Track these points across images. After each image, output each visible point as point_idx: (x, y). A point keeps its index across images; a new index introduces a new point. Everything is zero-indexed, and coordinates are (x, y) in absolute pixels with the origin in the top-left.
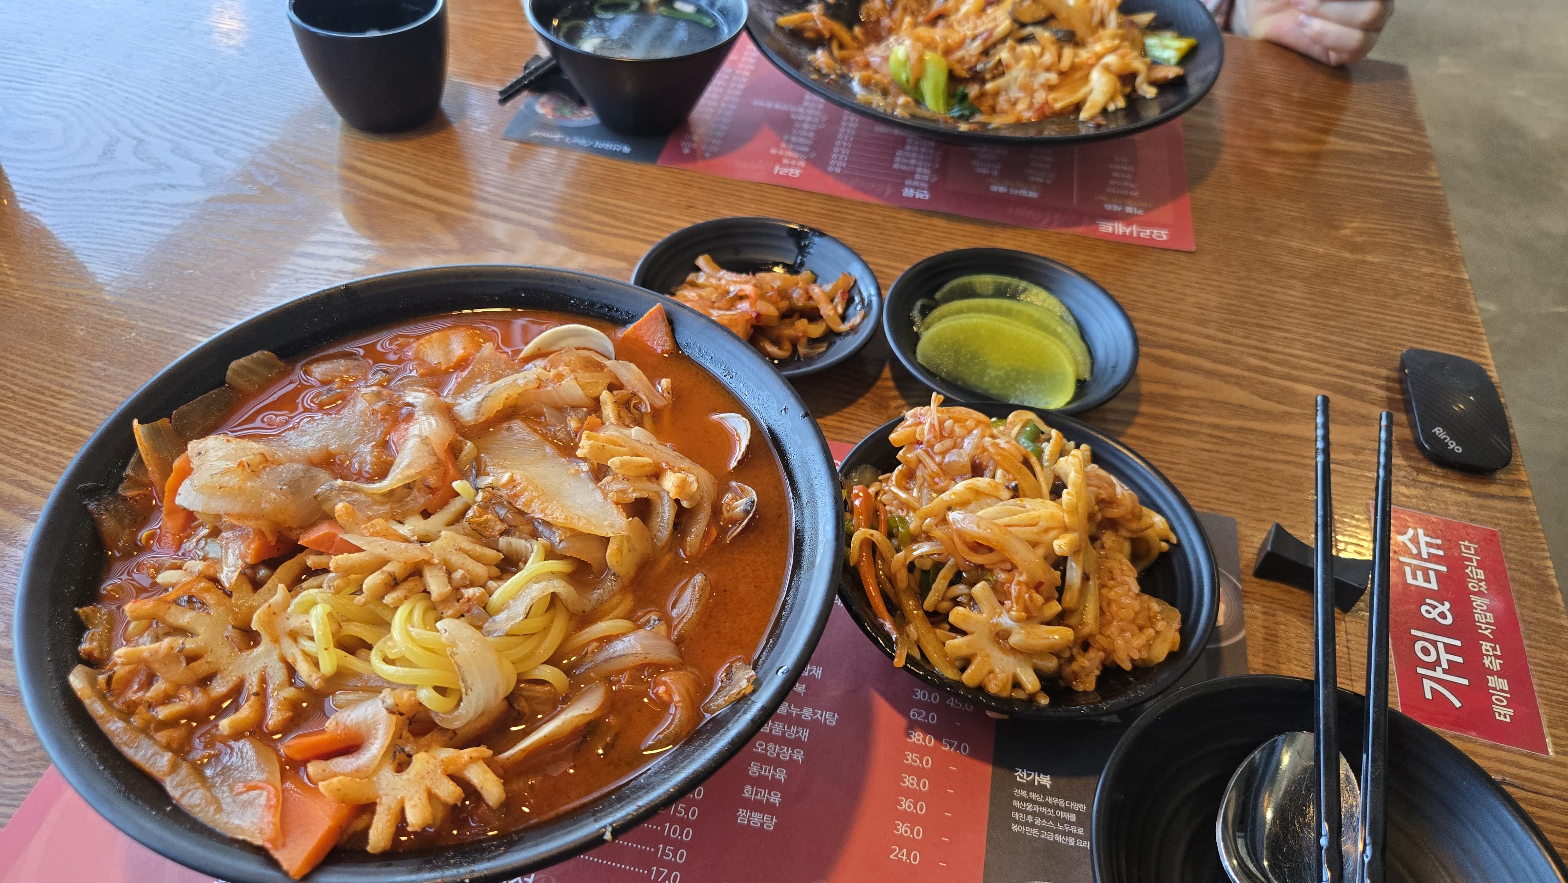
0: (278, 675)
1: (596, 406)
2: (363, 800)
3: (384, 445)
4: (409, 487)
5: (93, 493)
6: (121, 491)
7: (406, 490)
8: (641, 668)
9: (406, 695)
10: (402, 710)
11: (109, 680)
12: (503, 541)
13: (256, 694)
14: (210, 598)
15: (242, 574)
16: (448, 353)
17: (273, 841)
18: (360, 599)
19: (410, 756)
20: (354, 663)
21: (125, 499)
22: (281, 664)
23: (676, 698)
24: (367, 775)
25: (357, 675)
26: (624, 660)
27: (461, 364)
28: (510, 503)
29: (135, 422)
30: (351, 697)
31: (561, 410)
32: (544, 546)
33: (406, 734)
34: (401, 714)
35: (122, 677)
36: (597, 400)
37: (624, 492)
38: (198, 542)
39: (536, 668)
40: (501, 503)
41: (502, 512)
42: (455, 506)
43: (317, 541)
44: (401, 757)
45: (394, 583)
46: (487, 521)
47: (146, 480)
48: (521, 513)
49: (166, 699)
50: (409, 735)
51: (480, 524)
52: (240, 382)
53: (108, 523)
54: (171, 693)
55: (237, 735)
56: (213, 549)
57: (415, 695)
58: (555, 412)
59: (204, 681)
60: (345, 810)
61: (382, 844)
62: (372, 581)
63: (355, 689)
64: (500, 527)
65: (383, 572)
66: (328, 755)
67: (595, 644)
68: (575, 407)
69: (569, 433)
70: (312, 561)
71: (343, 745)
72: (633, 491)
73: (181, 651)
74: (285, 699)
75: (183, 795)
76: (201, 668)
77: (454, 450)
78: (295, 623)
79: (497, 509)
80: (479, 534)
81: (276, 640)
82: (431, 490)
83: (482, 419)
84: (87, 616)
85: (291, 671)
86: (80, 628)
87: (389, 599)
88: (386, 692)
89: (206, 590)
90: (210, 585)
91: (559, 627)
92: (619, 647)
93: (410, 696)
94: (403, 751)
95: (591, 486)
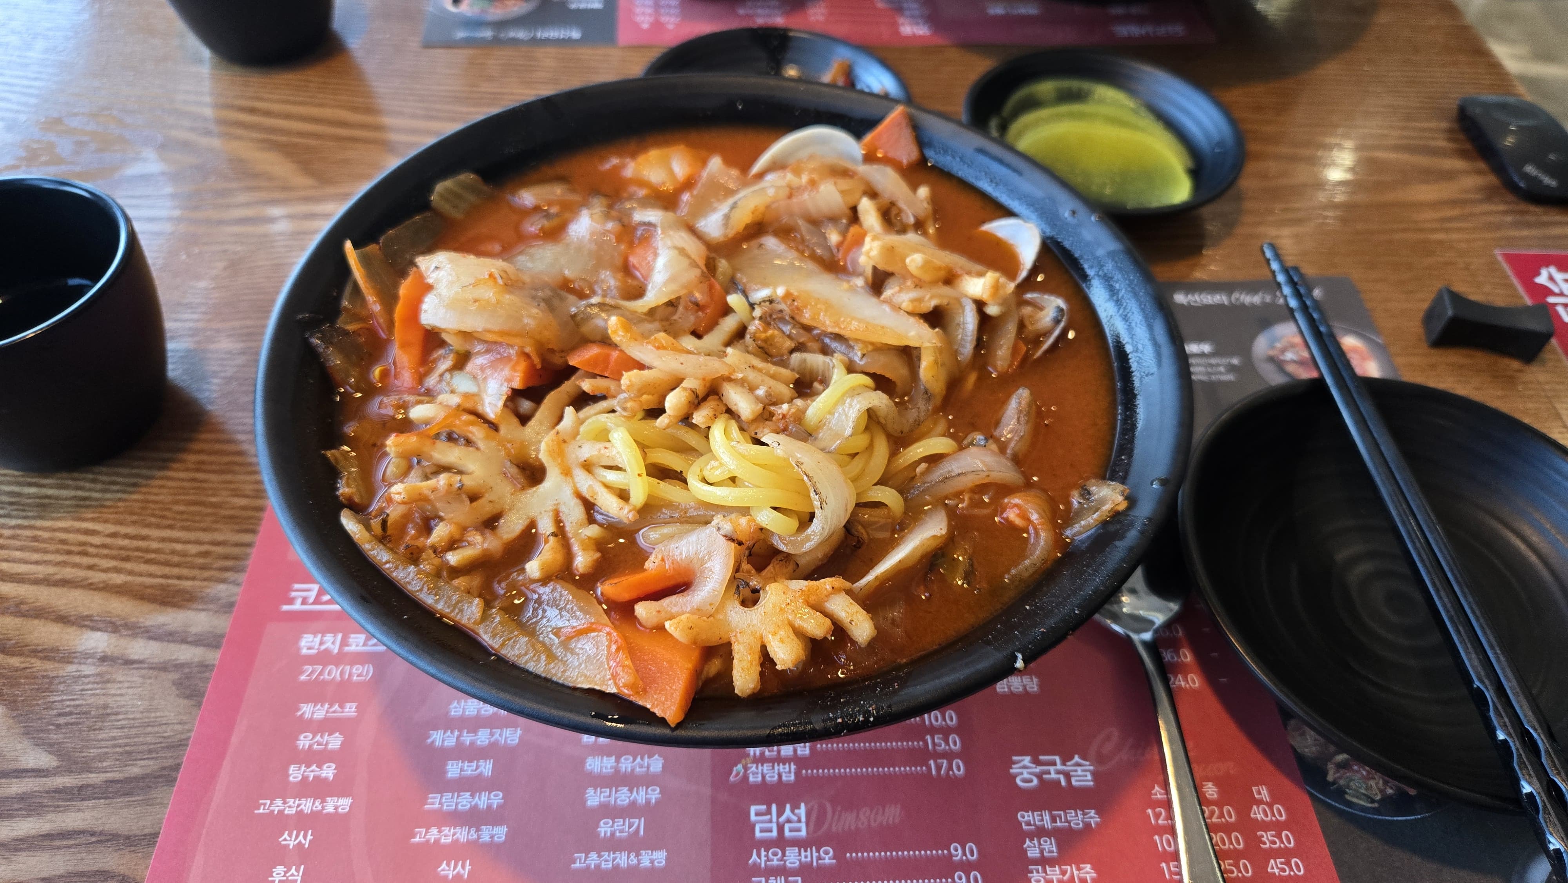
0: (574, 514)
1: (854, 215)
2: (714, 641)
3: (626, 269)
4: (672, 304)
5: (313, 325)
6: (340, 323)
7: (670, 309)
8: (981, 488)
9: (743, 521)
10: (742, 538)
11: (384, 523)
12: (796, 357)
13: (554, 534)
14: (477, 432)
15: (505, 405)
16: (671, 172)
17: (632, 686)
18: (662, 421)
19: (756, 591)
20: (668, 490)
21: (346, 333)
22: (578, 501)
23: (1034, 517)
24: (711, 613)
25: (670, 505)
26: (963, 479)
27: (688, 184)
28: (793, 318)
29: (348, 245)
30: (667, 530)
31: (816, 222)
32: (842, 361)
33: (745, 566)
34: (740, 543)
35: (396, 522)
36: (854, 210)
37: (919, 300)
38: (441, 375)
39: (869, 489)
40: (782, 320)
41: (787, 329)
42: (729, 324)
43: (588, 362)
44: (746, 592)
45: (697, 401)
46: (773, 337)
47: (364, 313)
48: (808, 329)
49: (453, 544)
50: (749, 567)
51: (766, 340)
52: (446, 208)
53: (335, 360)
54: (457, 537)
55: (545, 580)
56: (463, 383)
57: (754, 521)
58: (810, 227)
59: (490, 523)
60: (695, 655)
61: (752, 686)
62: (674, 401)
63: (671, 521)
64: (789, 344)
65: (685, 389)
66: (656, 596)
67: (924, 466)
68: (833, 219)
69: (829, 249)
70: (587, 385)
71: (672, 583)
72: (932, 298)
73: (460, 489)
74: (589, 538)
75: (503, 645)
76: (484, 508)
77: (711, 267)
78: (588, 451)
79: (781, 326)
80: (765, 351)
81: (567, 472)
82: (698, 306)
83: (731, 233)
84: (336, 459)
85: (589, 506)
86: (333, 473)
87: (698, 418)
88: (717, 519)
89: (472, 423)
90: (471, 418)
91: (882, 448)
92: (953, 467)
93: (749, 521)
94: (748, 584)
95: (874, 300)
